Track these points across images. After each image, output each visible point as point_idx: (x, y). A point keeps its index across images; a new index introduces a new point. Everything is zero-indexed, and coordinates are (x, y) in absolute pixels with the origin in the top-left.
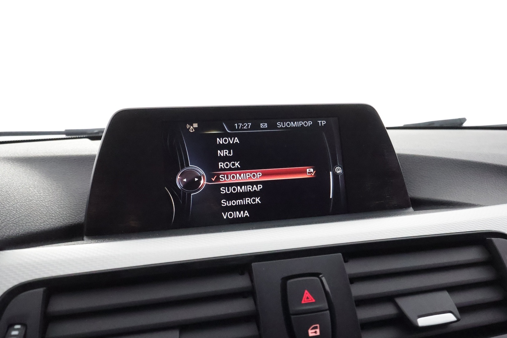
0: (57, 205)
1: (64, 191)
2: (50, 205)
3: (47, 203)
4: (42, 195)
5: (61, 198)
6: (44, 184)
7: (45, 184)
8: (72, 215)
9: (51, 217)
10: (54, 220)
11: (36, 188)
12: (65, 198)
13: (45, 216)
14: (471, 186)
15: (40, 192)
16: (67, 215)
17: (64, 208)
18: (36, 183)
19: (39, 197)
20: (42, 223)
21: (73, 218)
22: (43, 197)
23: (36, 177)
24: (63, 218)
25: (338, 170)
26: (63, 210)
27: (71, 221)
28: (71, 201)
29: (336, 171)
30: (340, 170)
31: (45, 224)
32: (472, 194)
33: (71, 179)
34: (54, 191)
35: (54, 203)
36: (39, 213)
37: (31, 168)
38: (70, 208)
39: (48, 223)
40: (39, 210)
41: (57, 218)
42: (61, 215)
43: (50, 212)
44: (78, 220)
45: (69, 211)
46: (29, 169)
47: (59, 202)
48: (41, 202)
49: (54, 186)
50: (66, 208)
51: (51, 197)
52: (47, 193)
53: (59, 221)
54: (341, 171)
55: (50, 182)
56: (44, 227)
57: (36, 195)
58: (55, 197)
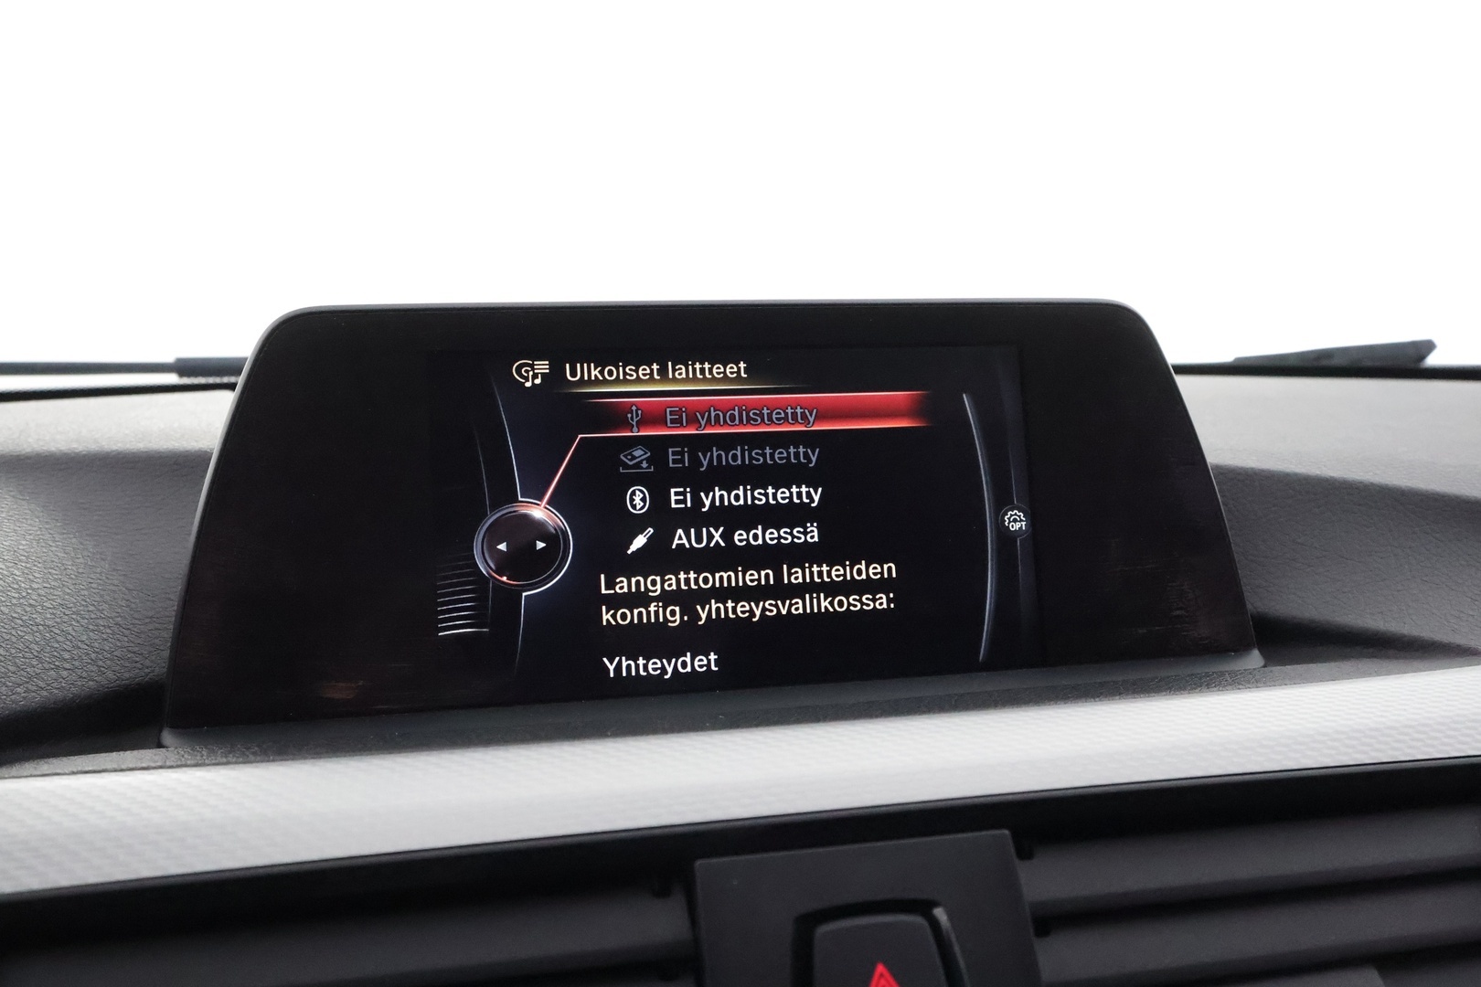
0: (83, 618)
1: (114, 570)
2: (58, 620)
3: (49, 616)
4: (35, 586)
5: (102, 596)
6: (54, 549)
7: (57, 547)
8: (134, 653)
9: (57, 663)
10: (65, 673)
11: (20, 561)
12: (116, 596)
13: (34, 662)
14: (1460, 581)
15: (31, 577)
16: (115, 653)
17: (108, 631)
18: (24, 542)
19: (24, 594)
20: (19, 685)
21: (134, 665)
22: (39, 595)
23: (29, 522)
24: (100, 663)
25: (1015, 521)
26: (105, 636)
27: (127, 675)
28: (133, 606)
29: (1006, 523)
30: (1021, 521)
31: (30, 687)
32: (1462, 612)
33: (143, 532)
34: (81, 570)
35: (74, 613)
36: (13, 651)
37: (20, 492)
38: (128, 629)
39: (42, 684)
40: (14, 639)
41: (77, 663)
42: (93, 656)
43: (57, 645)
44: (153, 671)
45: (126, 639)
46: (13, 497)
47: (91, 608)
48: (28, 609)
49: (86, 553)
50: (115, 629)
51: (68, 594)
52: (55, 580)
53: (84, 674)
54: (1024, 523)
55: (74, 540)
56: (24, 698)
57: (15, 586)
58: (83, 592)
